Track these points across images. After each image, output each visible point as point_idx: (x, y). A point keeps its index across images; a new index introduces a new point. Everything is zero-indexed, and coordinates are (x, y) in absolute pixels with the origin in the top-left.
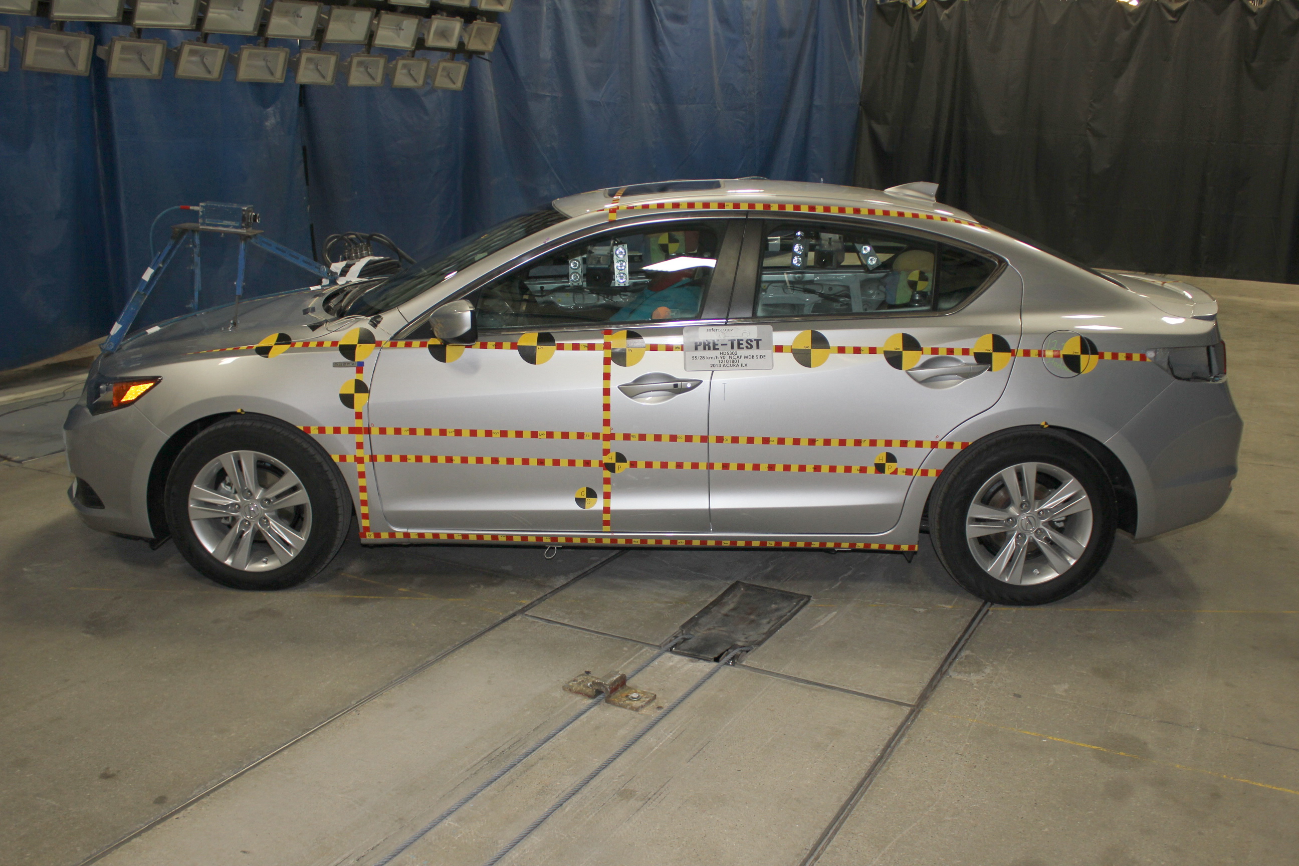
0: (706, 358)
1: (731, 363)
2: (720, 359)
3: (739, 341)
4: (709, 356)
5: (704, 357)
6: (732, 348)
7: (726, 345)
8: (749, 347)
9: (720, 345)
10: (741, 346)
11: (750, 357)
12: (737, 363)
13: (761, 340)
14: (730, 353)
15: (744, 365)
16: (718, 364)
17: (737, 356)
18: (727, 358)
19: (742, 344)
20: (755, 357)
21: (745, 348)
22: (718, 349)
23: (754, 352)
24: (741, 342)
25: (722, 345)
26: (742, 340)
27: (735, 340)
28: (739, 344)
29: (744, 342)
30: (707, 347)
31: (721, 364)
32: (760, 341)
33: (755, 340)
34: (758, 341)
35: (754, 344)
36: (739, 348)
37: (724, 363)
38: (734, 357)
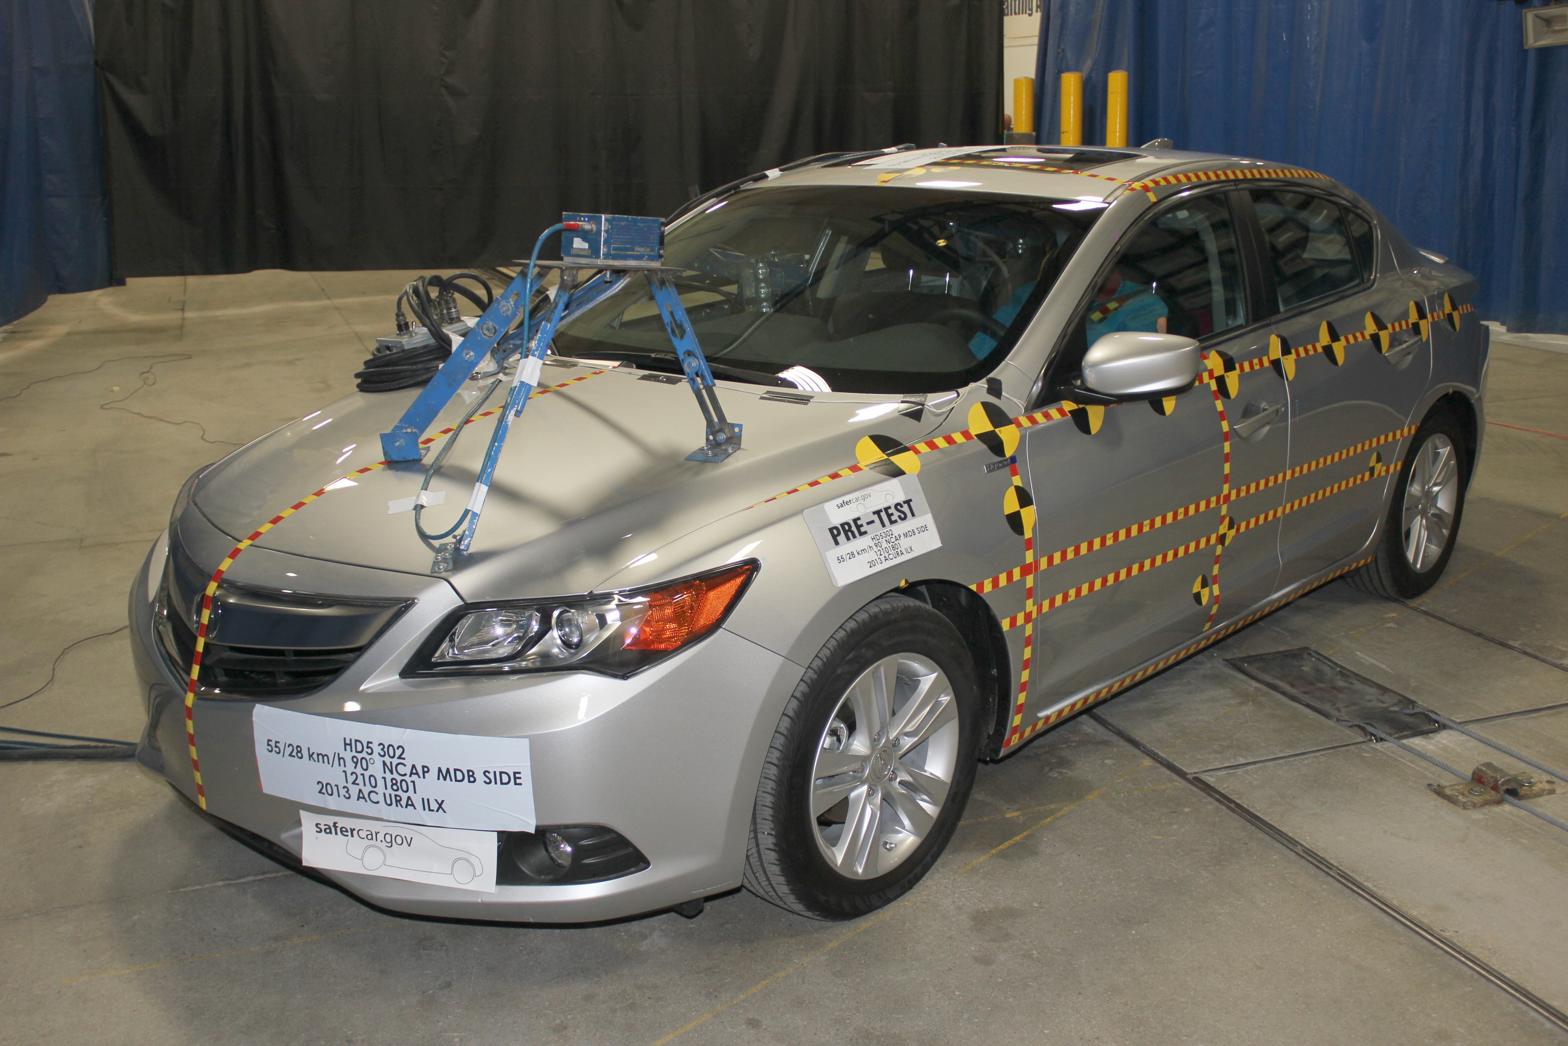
3: (886, 509)
10: (893, 518)
16: (877, 558)
18: (884, 545)
22: (865, 533)
23: (910, 524)
25: (868, 523)
26: (889, 508)
27: (881, 511)
28: (889, 516)
29: (892, 511)
32: (911, 503)
33: (904, 502)
34: (908, 502)
35: (905, 508)
36: (892, 522)
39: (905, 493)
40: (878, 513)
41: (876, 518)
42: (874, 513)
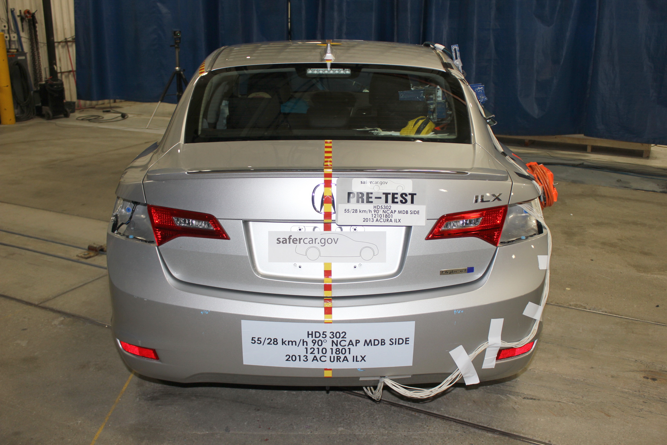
0: (358, 211)
1: (385, 218)
2: (373, 213)
3: (393, 194)
4: (362, 210)
5: (356, 210)
6: (387, 202)
7: (380, 198)
8: (404, 201)
9: (374, 198)
10: (396, 200)
11: (404, 212)
12: (391, 218)
13: (415, 194)
14: (383, 207)
15: (398, 221)
16: (371, 218)
17: (390, 210)
18: (381, 212)
19: (397, 198)
20: (409, 212)
21: (399, 202)
22: (372, 202)
24: (396, 196)
25: (376, 198)
26: (397, 194)
27: (390, 194)
28: (394, 198)
29: (398, 196)
30: (360, 200)
31: (374, 218)
32: (414, 196)
33: (409, 194)
34: (413, 195)
35: (409, 198)
36: (393, 202)
37: (377, 218)
38: (388, 212)
39: (413, 189)
40: (387, 194)
41: (384, 197)
42: (384, 194)
